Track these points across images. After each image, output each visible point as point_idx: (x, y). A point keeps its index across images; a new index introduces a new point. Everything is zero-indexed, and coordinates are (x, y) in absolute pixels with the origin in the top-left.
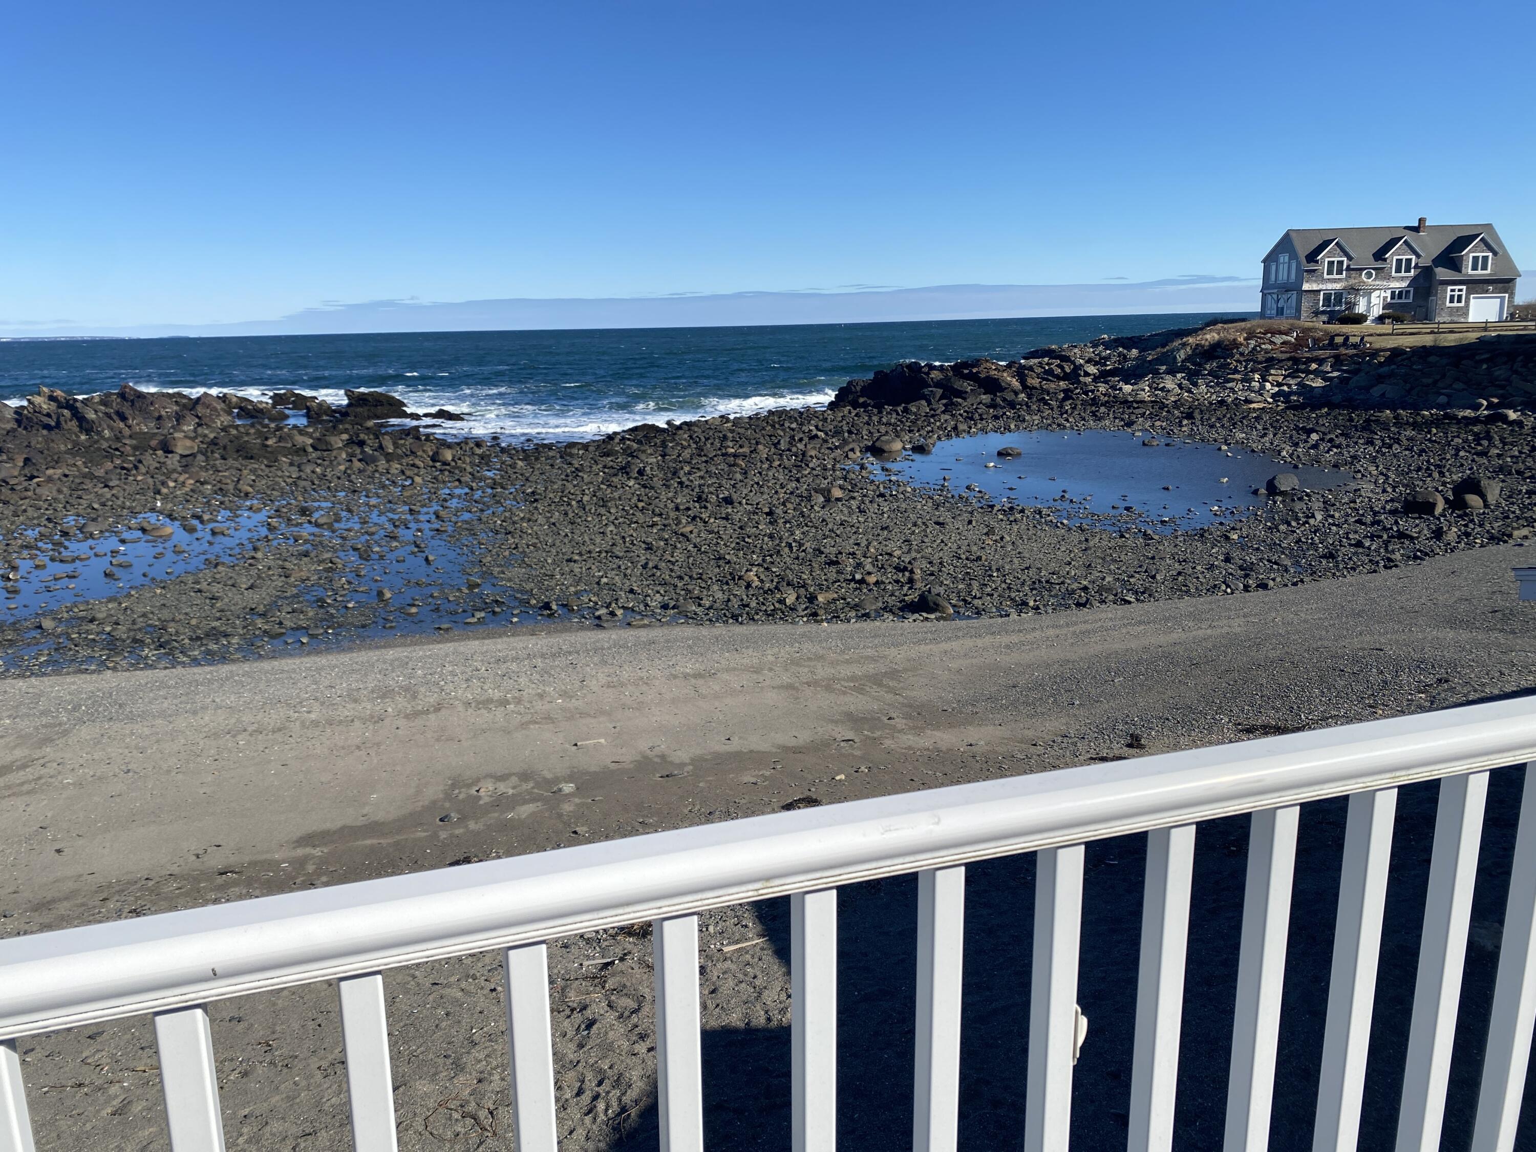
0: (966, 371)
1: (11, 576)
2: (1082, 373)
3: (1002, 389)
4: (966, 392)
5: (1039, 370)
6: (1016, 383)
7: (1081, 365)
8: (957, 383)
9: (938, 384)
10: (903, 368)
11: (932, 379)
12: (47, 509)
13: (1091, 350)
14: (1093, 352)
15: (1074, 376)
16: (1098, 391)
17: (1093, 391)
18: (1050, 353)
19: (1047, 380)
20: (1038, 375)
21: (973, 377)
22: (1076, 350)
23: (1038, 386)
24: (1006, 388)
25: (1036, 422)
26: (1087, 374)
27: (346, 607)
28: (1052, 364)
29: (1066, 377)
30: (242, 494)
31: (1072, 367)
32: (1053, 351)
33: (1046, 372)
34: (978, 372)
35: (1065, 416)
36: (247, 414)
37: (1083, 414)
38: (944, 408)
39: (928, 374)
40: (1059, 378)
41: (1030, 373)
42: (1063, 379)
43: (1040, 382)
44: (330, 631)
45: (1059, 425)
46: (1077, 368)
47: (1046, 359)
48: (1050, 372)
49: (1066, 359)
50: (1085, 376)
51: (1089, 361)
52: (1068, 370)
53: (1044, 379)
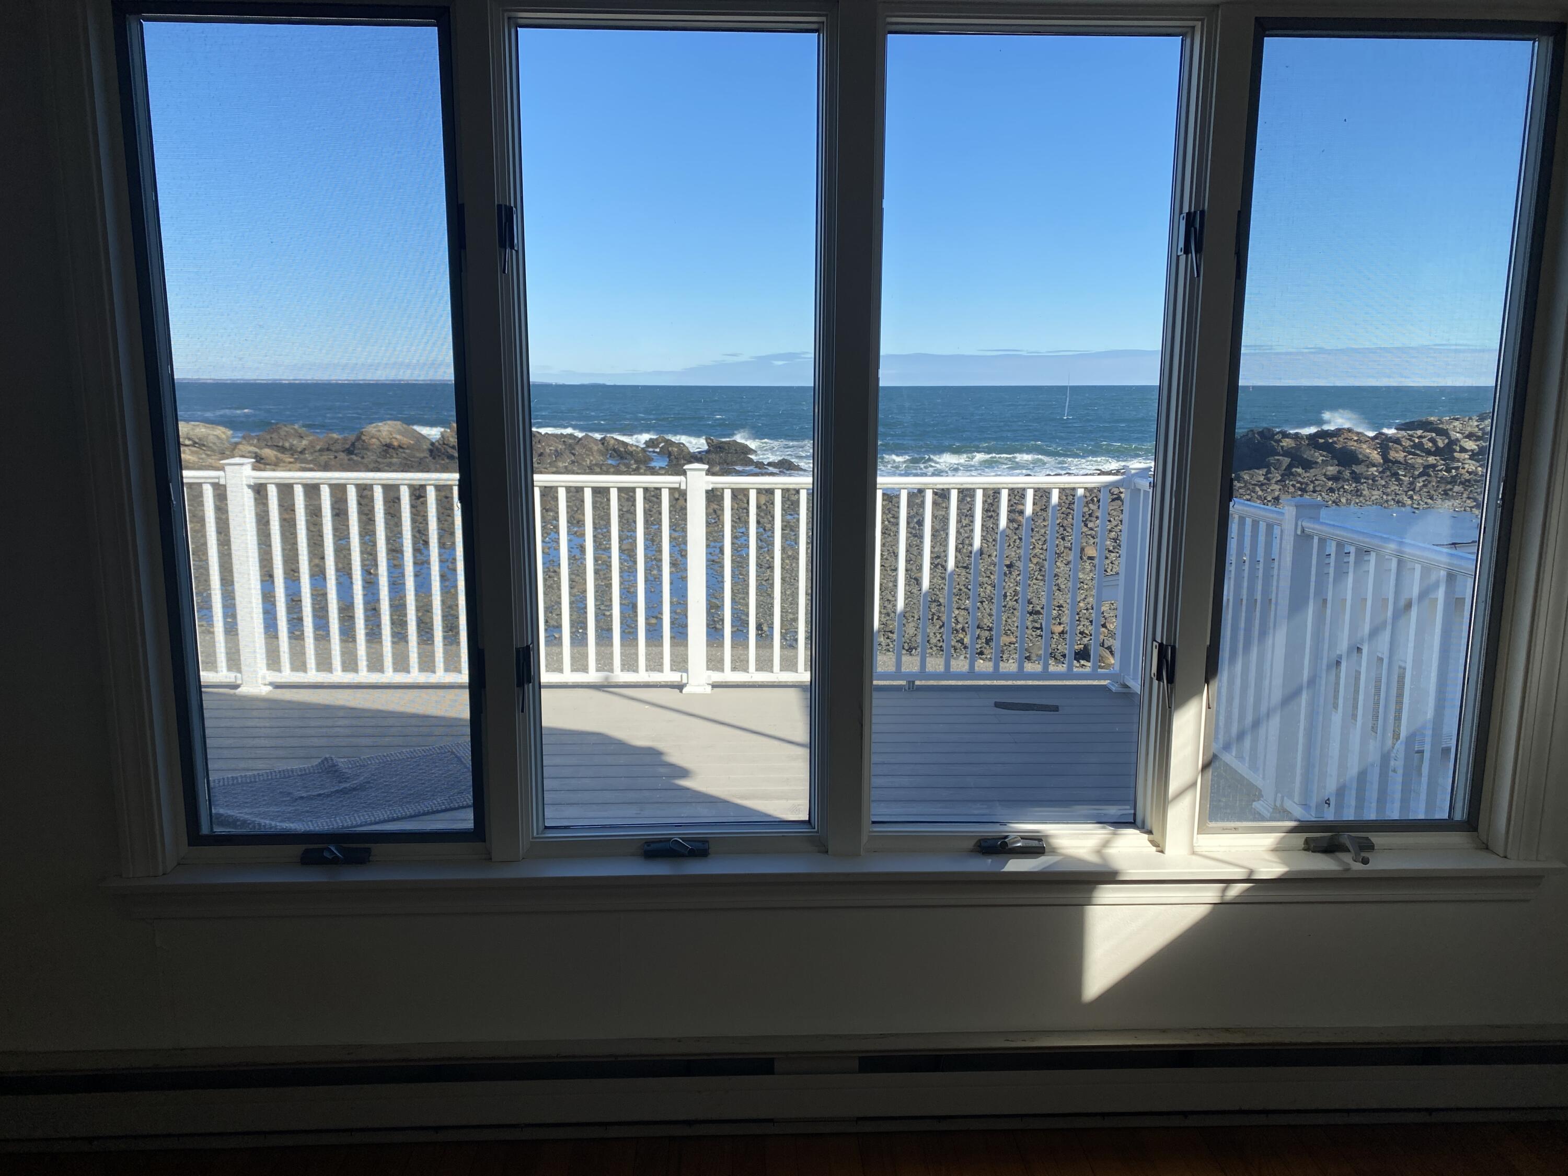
0: (1321, 441)
1: (372, 571)
2: (1458, 449)
3: (1358, 462)
4: (1316, 463)
5: (1407, 443)
6: (1376, 456)
7: (1457, 440)
8: (1307, 452)
9: (1287, 453)
10: (1254, 434)
11: (1282, 447)
12: (421, 523)
13: (1476, 423)
14: (1478, 426)
15: (1447, 452)
16: (1463, 468)
17: (1457, 468)
18: (1426, 426)
19: (1414, 454)
20: (1405, 448)
21: (1328, 448)
22: (1456, 423)
23: (1402, 460)
24: (1363, 461)
25: (1373, 498)
26: (1463, 450)
27: (604, 615)
28: (1425, 437)
29: (1437, 452)
30: (575, 522)
31: (1446, 441)
32: (1431, 423)
33: (1415, 446)
34: (1335, 442)
35: (1411, 493)
36: (619, 456)
37: (1433, 492)
38: (1279, 478)
39: (1279, 441)
40: (1429, 453)
41: (1395, 445)
42: (1434, 454)
43: (1405, 456)
44: (580, 631)
45: (1398, 502)
46: (1452, 443)
47: (1419, 432)
48: (1419, 446)
49: (1443, 433)
50: (1460, 452)
51: (1470, 436)
52: (1441, 444)
53: (1410, 453)
